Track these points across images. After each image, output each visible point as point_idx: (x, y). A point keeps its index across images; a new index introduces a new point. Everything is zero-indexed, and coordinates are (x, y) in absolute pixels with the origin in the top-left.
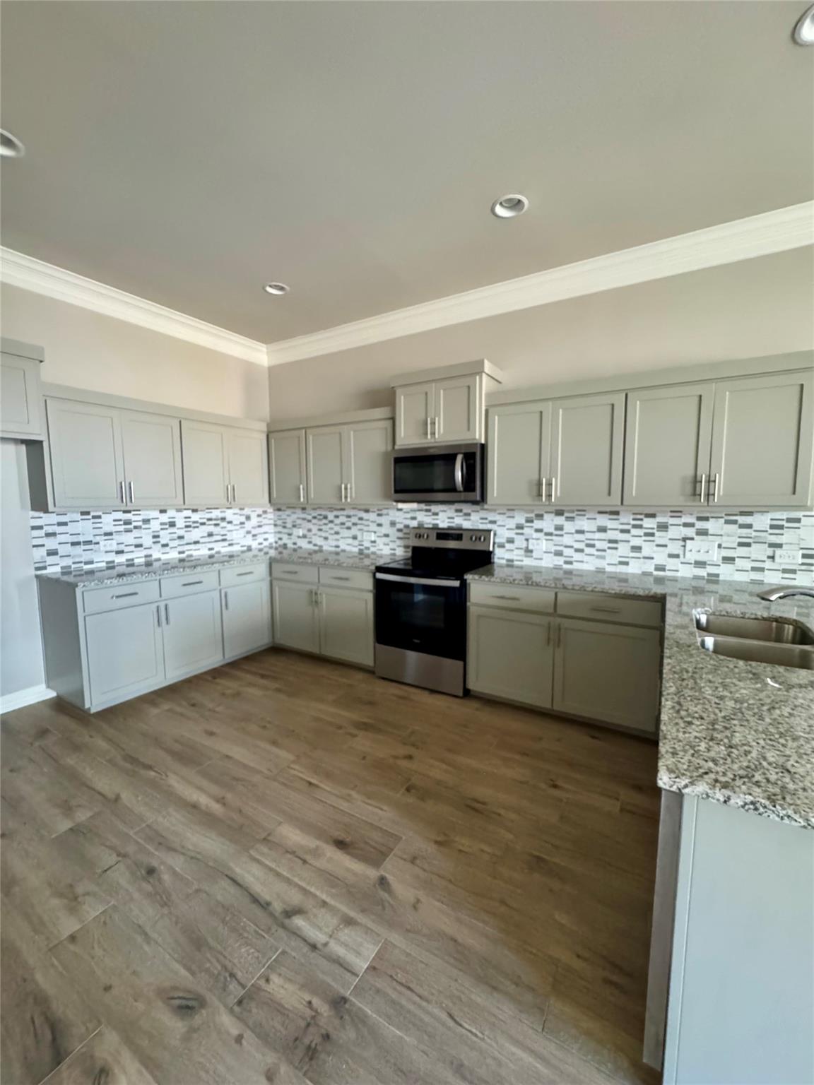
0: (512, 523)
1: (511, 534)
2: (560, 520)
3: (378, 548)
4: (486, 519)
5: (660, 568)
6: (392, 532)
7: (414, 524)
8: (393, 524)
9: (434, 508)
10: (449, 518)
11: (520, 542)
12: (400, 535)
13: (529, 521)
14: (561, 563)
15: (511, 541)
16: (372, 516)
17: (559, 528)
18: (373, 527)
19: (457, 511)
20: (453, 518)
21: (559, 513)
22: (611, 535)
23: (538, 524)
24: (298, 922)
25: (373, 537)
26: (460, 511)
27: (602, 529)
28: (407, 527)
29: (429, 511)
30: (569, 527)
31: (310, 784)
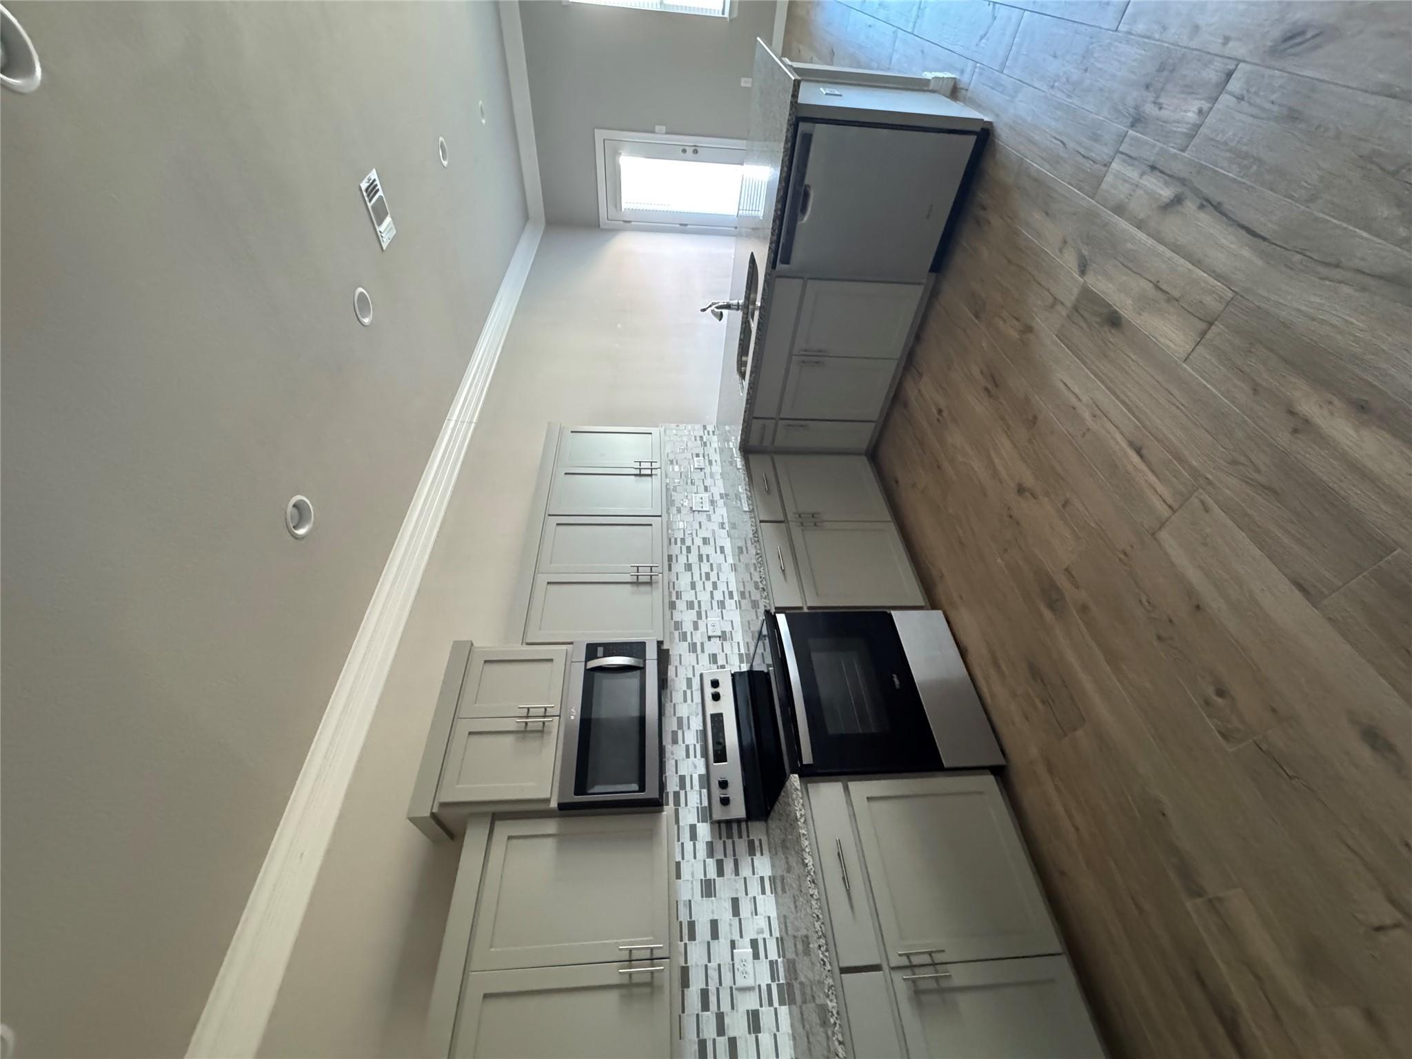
0: (689, 658)
1: (704, 659)
2: (681, 605)
3: (767, 935)
4: (685, 692)
5: (722, 526)
6: (726, 887)
7: (704, 830)
8: (708, 889)
9: (672, 786)
10: (688, 756)
11: (713, 647)
12: (729, 866)
13: (684, 637)
14: (733, 602)
15: (714, 658)
16: (696, 955)
17: (690, 605)
18: (721, 949)
19: (675, 741)
20: (687, 747)
21: (672, 606)
22: (693, 558)
23: (688, 627)
24: (1166, 193)
25: (744, 951)
26: (675, 734)
27: (689, 567)
28: (710, 847)
29: (677, 795)
30: (688, 595)
31: (1139, 451)
